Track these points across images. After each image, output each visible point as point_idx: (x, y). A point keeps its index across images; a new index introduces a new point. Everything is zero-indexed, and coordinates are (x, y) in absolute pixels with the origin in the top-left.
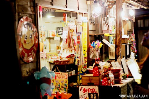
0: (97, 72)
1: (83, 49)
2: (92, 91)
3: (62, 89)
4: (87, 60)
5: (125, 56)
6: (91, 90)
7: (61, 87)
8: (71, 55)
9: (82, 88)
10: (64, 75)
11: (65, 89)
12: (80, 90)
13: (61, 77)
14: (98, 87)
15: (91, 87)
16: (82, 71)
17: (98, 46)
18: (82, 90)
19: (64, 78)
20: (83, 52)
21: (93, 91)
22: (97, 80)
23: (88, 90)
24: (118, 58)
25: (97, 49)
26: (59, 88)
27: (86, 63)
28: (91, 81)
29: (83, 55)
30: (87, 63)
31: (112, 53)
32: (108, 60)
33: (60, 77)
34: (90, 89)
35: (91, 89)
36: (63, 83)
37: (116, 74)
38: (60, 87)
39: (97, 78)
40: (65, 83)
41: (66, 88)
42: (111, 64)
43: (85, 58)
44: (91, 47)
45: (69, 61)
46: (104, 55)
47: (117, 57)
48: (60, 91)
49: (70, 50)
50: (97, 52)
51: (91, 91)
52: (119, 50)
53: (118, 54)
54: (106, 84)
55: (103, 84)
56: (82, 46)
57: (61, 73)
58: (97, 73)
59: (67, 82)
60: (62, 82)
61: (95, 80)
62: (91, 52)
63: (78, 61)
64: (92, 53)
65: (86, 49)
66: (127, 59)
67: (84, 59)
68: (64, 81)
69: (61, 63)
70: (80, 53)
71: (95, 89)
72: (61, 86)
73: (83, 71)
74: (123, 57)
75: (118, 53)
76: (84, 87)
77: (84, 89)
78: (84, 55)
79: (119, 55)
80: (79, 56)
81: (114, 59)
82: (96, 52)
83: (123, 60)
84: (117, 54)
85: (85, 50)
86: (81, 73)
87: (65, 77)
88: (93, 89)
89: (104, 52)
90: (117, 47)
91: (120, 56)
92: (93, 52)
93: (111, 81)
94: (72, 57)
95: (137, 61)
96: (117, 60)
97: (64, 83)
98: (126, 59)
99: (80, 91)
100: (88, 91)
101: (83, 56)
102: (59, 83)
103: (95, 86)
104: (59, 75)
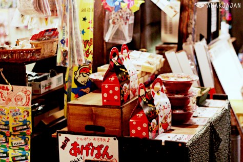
0: (115, 93)
1: (79, 16)
2: (99, 152)
3: (14, 135)
4: (91, 49)
5: (205, 34)
6: (94, 148)
7: (11, 130)
8: (47, 31)
9: (67, 140)
10: (21, 93)
11: (23, 136)
12: (63, 147)
13: (13, 100)
14: (117, 141)
15: (96, 141)
16: (76, 81)
17: (128, 5)
18: (69, 146)
19: (19, 103)
20: (79, 25)
21: (102, 152)
22: (116, 118)
23: (87, 148)
24: (186, 41)
25: (125, 16)
26: (5, 132)
27: (90, 58)
28: (95, 121)
29: (79, 33)
30: (91, 56)
31: (171, 24)
32: (159, 44)
33: (10, 100)
34: (91, 144)
35: (95, 145)
36: (18, 116)
37: (176, 96)
38: (8, 129)
39: (115, 113)
40: (22, 116)
41: (25, 131)
42: (165, 57)
43: (86, 42)
44: (108, 9)
45: (38, 51)
46: (148, 32)
47: (183, 37)
48: (10, 139)
49: (41, 19)
50: (126, 23)
51: (95, 152)
52: (189, 18)
53: (187, 29)
54: (144, 134)
55: (133, 132)
56: (76, 6)
57: (10, 87)
58: (116, 97)
59: (28, 114)
60: (14, 115)
61: (110, 118)
62: (109, 25)
63: (65, 54)
64: (112, 25)
65: (90, 16)
66: (212, 42)
67: (82, 45)
68: (21, 111)
69: (12, 56)
70: (71, 28)
71: (107, 147)
72: (11, 126)
73: (79, 80)
74: (201, 37)
75: (187, 26)
76: (73, 138)
77: (75, 144)
78: (83, 32)
79: (189, 31)
80: (67, 37)
81: (176, 41)
82: (123, 22)
83: (200, 46)
84: (184, 30)
85: (85, 19)
86: (74, 86)
87: (24, 101)
88: (102, 146)
89: (148, 21)
90: (183, 8)
91: (190, 36)
92: (114, 23)
93: (161, 120)
94: (50, 36)
95: (234, 44)
96: (184, 45)
97: (21, 118)
98: (208, 42)
99: (60, 150)
100: (84, 152)
101: (81, 38)
102: (6, 117)
103: (107, 138)
104: (5, 92)
